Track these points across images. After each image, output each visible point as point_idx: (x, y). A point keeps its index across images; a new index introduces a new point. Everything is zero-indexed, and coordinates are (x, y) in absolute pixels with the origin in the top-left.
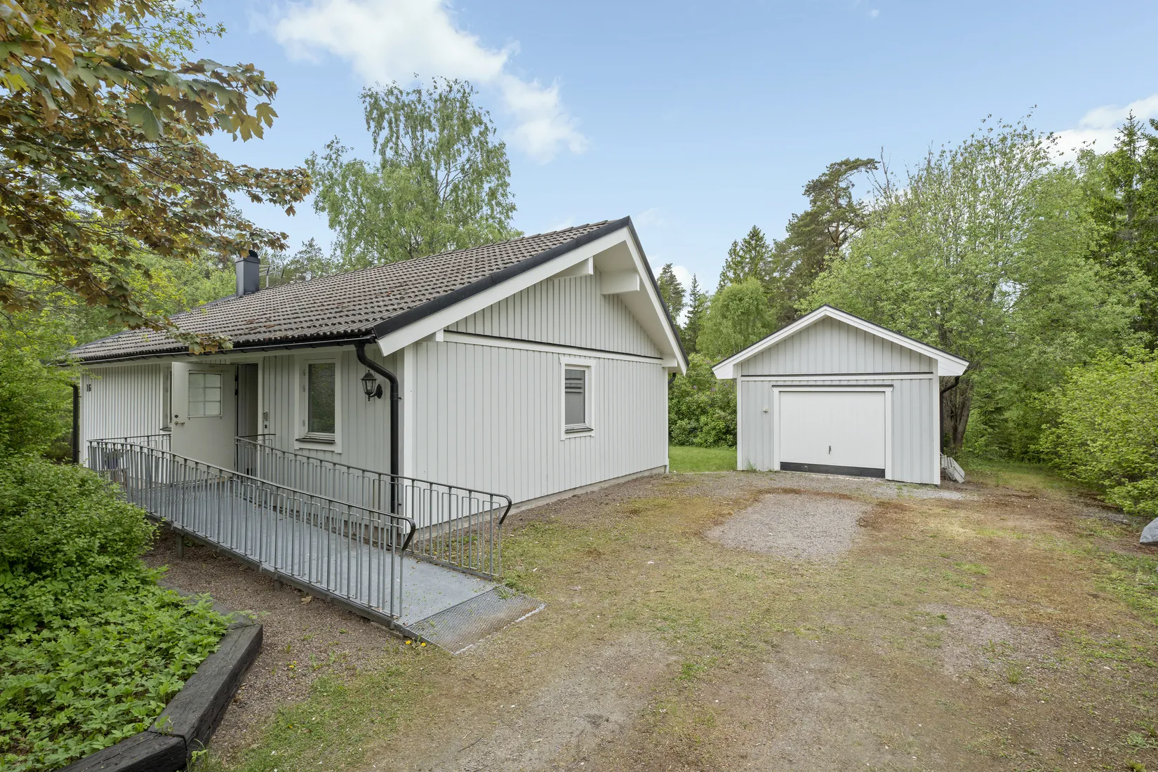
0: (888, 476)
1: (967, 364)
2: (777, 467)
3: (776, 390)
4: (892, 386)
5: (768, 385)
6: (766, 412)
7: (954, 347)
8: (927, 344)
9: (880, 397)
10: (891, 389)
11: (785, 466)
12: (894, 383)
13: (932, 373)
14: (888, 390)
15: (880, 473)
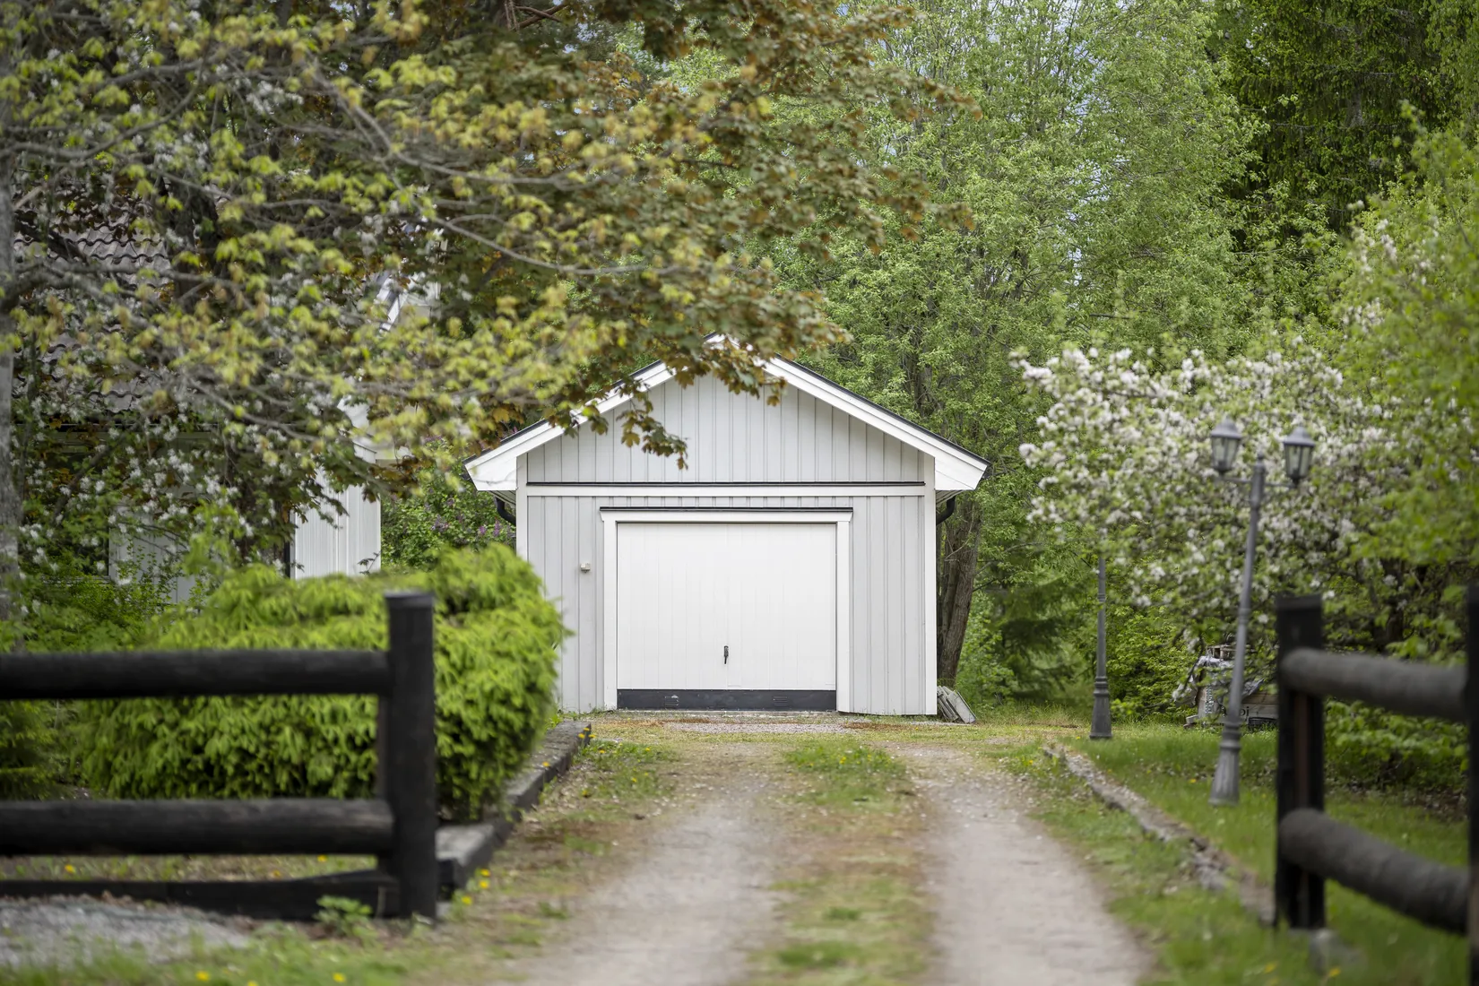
0: (843, 704)
1: (984, 467)
2: (611, 702)
3: (610, 518)
4: (849, 510)
5: (589, 508)
6: (585, 571)
7: (938, 416)
8: (880, 407)
9: (827, 533)
10: (847, 517)
11: (631, 700)
12: (855, 504)
13: (923, 484)
14: (842, 518)
15: (824, 701)
